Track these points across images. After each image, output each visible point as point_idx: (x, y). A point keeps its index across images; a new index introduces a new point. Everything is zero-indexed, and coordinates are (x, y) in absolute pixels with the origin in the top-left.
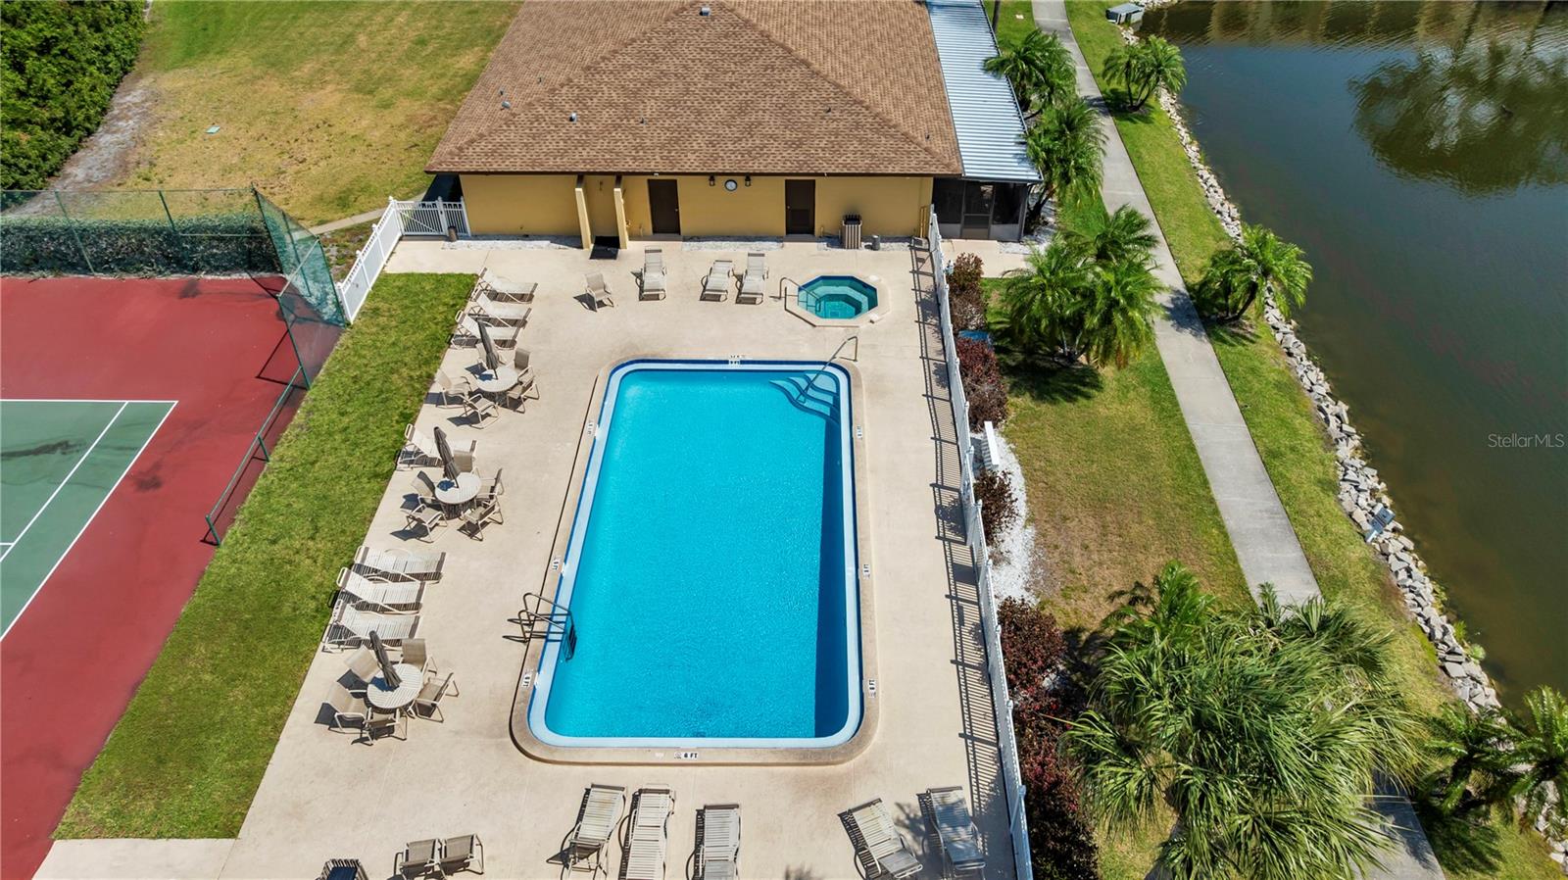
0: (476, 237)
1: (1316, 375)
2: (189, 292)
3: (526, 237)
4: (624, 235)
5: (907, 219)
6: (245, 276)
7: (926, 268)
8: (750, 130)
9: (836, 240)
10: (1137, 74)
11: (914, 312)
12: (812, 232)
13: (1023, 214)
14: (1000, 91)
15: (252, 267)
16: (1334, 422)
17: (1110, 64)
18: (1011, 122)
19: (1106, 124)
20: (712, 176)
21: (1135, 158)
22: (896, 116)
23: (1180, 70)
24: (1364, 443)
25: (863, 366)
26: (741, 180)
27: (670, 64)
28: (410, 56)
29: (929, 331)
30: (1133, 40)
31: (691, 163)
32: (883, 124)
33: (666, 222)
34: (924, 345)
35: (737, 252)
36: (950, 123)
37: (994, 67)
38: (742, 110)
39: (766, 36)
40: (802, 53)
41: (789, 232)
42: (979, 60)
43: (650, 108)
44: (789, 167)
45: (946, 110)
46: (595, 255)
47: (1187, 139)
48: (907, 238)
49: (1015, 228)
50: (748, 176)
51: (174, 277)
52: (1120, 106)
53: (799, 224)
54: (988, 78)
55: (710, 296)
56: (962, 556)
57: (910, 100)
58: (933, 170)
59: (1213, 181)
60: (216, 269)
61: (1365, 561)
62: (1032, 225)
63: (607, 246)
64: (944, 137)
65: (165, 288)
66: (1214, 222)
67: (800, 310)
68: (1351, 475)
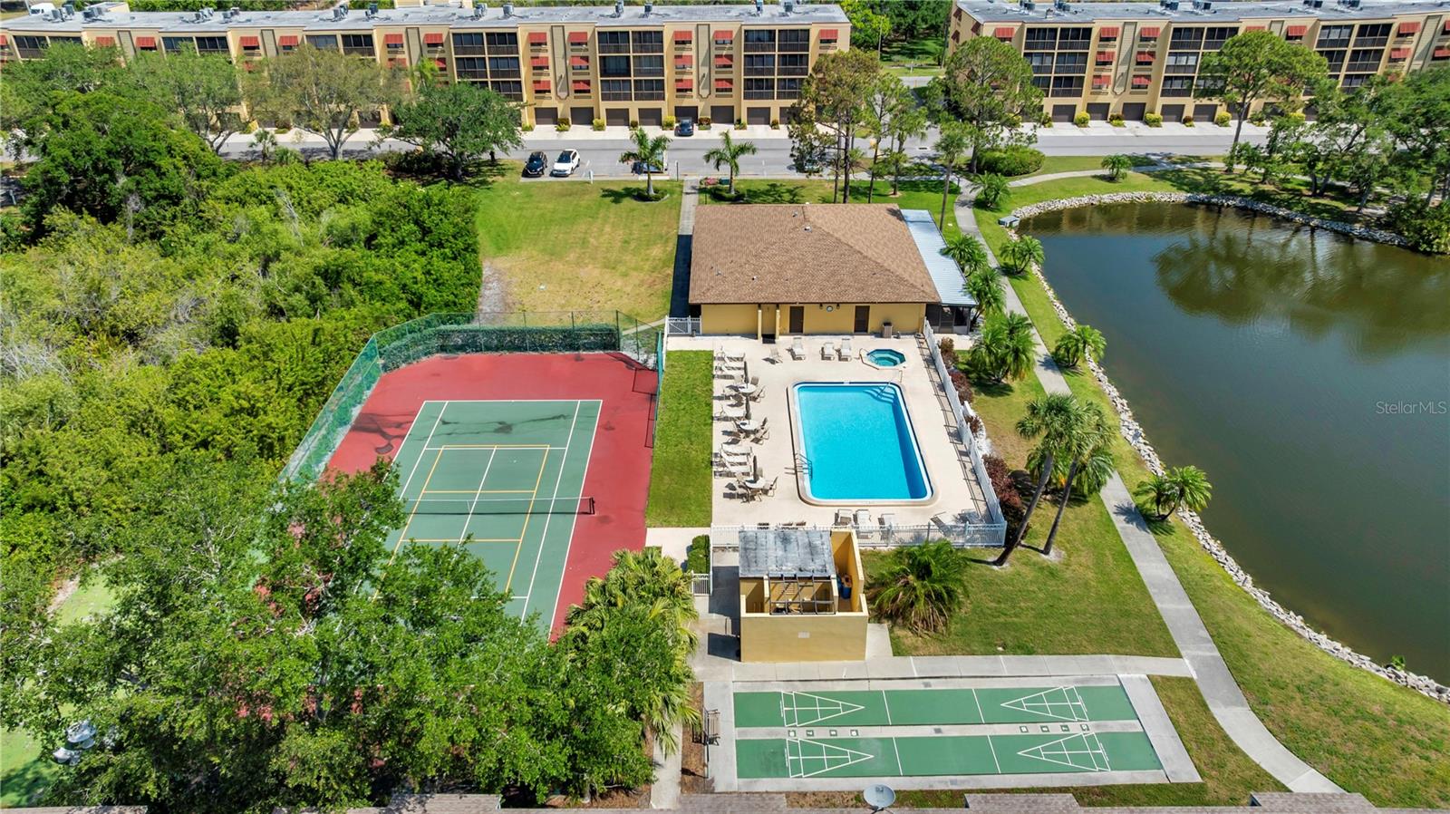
0: (704, 335)
1: (1112, 389)
2: (578, 359)
3: (728, 335)
4: (777, 333)
5: (913, 325)
6: (602, 352)
7: (925, 345)
8: (838, 283)
9: (880, 334)
10: (1018, 255)
11: (923, 364)
12: (866, 331)
13: (969, 323)
14: (950, 265)
15: (605, 347)
16: (1119, 406)
17: (1004, 251)
18: (959, 280)
19: (1005, 280)
20: (821, 304)
21: (1020, 296)
22: (906, 276)
23: (1041, 252)
24: (1134, 415)
25: (904, 384)
26: (835, 306)
27: (796, 254)
28: (623, 249)
29: (932, 371)
30: (1015, 238)
31: (814, 298)
32: (901, 280)
33: (796, 327)
34: (931, 377)
35: (837, 341)
36: (930, 279)
37: (945, 253)
38: (833, 274)
39: (838, 240)
40: (857, 248)
41: (855, 331)
42: (938, 249)
43: (789, 274)
44: (859, 300)
45: (928, 273)
46: (764, 342)
47: (1047, 287)
48: (914, 334)
49: (965, 328)
50: (838, 304)
51: (567, 353)
52: (1009, 271)
53: (861, 327)
54: (943, 258)
55: (824, 357)
56: (962, 448)
57: (910, 269)
58: (927, 300)
59: (1061, 307)
60: (587, 349)
61: (1130, 452)
62: (973, 327)
63: (769, 338)
64: (930, 286)
65: (566, 357)
66: (1063, 326)
67: (869, 363)
68: (1126, 423)
